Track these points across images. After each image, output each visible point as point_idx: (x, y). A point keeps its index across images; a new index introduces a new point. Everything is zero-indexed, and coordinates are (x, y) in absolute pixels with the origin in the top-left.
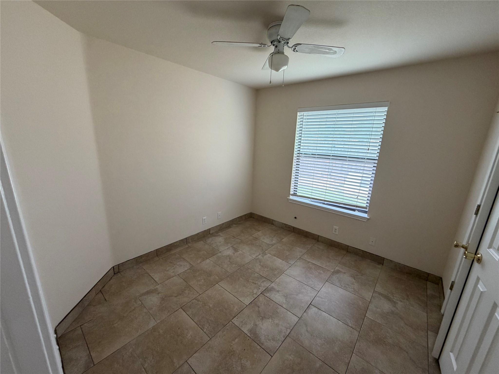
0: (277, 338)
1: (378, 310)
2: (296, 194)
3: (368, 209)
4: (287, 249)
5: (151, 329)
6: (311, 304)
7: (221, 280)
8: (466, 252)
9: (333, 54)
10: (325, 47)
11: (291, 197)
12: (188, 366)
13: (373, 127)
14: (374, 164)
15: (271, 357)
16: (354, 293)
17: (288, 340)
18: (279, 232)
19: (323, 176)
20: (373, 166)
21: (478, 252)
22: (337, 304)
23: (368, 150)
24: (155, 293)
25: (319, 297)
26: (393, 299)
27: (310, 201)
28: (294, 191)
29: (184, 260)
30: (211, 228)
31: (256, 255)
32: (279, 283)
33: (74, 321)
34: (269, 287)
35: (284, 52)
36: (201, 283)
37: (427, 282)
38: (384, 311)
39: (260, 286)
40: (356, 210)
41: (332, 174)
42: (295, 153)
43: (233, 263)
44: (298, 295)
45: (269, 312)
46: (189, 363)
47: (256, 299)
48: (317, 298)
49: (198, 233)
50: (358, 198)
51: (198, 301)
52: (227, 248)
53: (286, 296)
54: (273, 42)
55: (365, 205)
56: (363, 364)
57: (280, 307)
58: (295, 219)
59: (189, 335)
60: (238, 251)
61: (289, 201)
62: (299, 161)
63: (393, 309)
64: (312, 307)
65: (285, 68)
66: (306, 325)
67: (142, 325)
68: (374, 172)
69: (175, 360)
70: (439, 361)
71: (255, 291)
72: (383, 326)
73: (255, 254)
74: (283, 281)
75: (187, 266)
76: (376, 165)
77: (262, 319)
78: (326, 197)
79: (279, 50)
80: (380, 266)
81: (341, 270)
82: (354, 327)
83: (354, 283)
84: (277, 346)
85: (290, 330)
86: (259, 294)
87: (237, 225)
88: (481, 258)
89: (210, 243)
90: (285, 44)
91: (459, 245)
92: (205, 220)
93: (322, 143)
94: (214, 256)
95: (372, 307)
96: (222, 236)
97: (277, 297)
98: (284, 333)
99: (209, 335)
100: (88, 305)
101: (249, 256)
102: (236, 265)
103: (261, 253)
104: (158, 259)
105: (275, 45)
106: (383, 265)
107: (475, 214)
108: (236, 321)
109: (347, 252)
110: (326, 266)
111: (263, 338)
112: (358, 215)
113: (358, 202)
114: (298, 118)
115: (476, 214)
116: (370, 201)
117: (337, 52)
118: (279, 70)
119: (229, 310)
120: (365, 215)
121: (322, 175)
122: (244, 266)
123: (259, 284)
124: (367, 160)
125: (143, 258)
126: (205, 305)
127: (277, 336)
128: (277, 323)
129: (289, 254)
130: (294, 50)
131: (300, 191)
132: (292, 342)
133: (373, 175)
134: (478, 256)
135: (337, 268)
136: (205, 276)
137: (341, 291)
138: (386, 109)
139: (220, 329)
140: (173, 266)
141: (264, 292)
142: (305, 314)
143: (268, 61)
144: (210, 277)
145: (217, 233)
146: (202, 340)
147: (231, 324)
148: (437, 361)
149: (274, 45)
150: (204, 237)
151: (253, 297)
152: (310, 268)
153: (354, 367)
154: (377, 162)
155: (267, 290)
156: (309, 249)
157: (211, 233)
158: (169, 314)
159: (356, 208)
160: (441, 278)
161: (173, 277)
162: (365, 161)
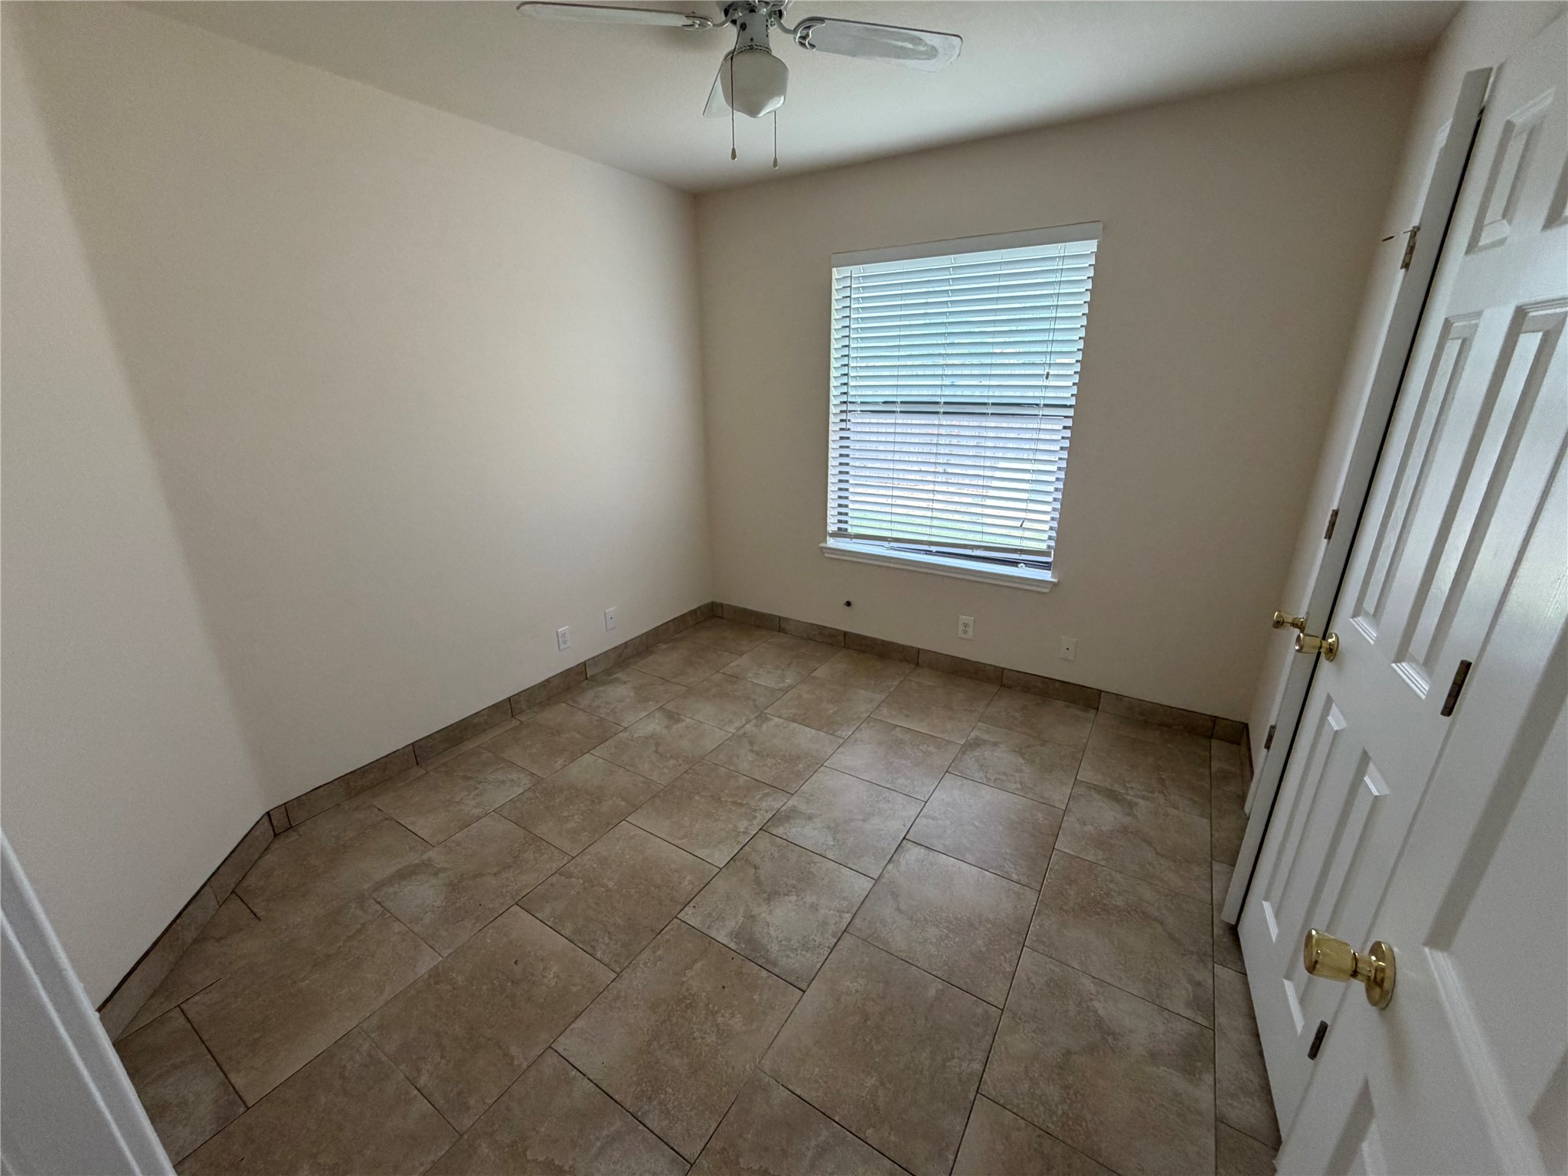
0: (815, 941)
1: (1088, 828)
2: (846, 530)
3: (1052, 556)
4: (830, 698)
5: (426, 976)
6: (907, 837)
7: (636, 808)
8: (1301, 635)
9: (925, 57)
10: (901, 33)
11: (831, 542)
12: (555, 1059)
13: (1057, 306)
14: (1066, 419)
15: (802, 993)
16: (1022, 794)
17: (848, 941)
18: (803, 651)
19: (925, 479)
20: (1061, 428)
21: (1329, 631)
22: (977, 828)
23: (1047, 378)
24: (425, 873)
25: (926, 817)
26: (1125, 796)
27: (888, 549)
28: (840, 521)
29: (512, 765)
30: (588, 660)
31: (738, 724)
32: (811, 795)
33: (152, 996)
34: (784, 808)
35: (771, 45)
36: (571, 825)
37: (1212, 740)
38: (1103, 829)
39: (755, 811)
40: (1020, 563)
41: (950, 470)
42: (833, 401)
43: (668, 755)
44: (868, 819)
45: (788, 877)
46: (560, 1050)
47: (746, 847)
48: (921, 821)
49: (548, 681)
50: (1023, 526)
51: (570, 876)
52: (646, 714)
53: (834, 829)
54: (731, 11)
55: (1043, 546)
56: (1050, 969)
57: (817, 858)
58: (847, 608)
59: (549, 974)
60: (679, 721)
61: (826, 555)
62: (848, 427)
63: (1127, 820)
64: (910, 845)
65: (777, 103)
66: (895, 896)
67: (393, 971)
68: (1066, 443)
69: (514, 1050)
70: (1238, 929)
71: (742, 825)
72: (1099, 868)
73: (732, 722)
74: (822, 787)
75: (523, 782)
76: (1069, 423)
77: (769, 900)
78: (935, 531)
79: (752, 40)
80: (1091, 714)
81: (986, 737)
82: (1024, 880)
83: (1023, 768)
84: (817, 962)
85: (849, 915)
86: (754, 833)
87: (671, 644)
88: (1336, 646)
89: (590, 706)
90: (772, 19)
91: (1286, 620)
92: (564, 635)
93: (917, 376)
94: (607, 743)
95: (1070, 822)
96: (625, 683)
97: (808, 834)
98: (834, 926)
99: (613, 966)
100: (195, 941)
101: (717, 730)
102: (678, 761)
103: (752, 717)
104: (422, 772)
105: (738, 23)
106: (1098, 709)
107: (1325, 538)
108: (690, 915)
109: (1001, 686)
110: (943, 732)
111: (774, 948)
112: (1026, 576)
113: (1025, 538)
114: (835, 286)
115: (1329, 536)
116: (1057, 533)
117: (940, 50)
118: (759, 112)
119: (668, 886)
120: (1046, 575)
121: (921, 474)
122: (703, 759)
123: (752, 804)
124: (1045, 408)
125: (372, 776)
126: (593, 886)
127: (813, 936)
128: (814, 903)
129: (835, 709)
130: (803, 42)
131: (856, 522)
132: (857, 946)
133: (1063, 454)
134: (1330, 640)
135: (973, 735)
136: (582, 805)
137: (988, 794)
138: (1092, 246)
139: (644, 943)
140: (476, 788)
141: (769, 824)
142: (890, 867)
143: (719, 82)
144: (599, 803)
145: (609, 675)
146: (593, 982)
147: (677, 924)
148: (1233, 930)
149: (734, 22)
150: (568, 689)
151: (738, 843)
152: (899, 743)
153: (1029, 979)
154: (1072, 414)
155: (779, 817)
156: (892, 690)
157: (588, 676)
158: (479, 926)
159: (1018, 558)
160: (1246, 726)
161: (479, 818)
162: (1041, 413)
